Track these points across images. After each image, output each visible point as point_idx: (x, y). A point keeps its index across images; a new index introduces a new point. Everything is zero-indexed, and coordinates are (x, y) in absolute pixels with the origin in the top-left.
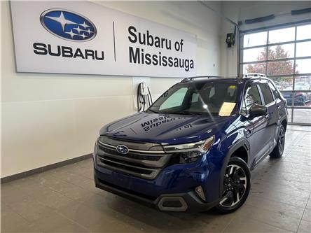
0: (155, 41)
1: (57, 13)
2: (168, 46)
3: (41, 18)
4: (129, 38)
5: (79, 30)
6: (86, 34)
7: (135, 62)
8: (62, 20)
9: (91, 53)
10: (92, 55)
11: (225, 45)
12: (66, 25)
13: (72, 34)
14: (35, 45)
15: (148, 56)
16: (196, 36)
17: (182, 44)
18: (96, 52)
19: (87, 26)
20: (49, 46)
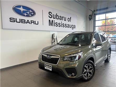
0: (59, 17)
1: (20, 6)
2: (65, 20)
3: (13, 8)
4: (49, 16)
7: (51, 25)
9: (33, 22)
10: (34, 23)
12: (23, 11)
13: (26, 14)
14: (10, 18)
15: (56, 23)
16: (77, 16)
17: (71, 19)
18: (35, 21)
19: (32, 11)
20: (16, 19)
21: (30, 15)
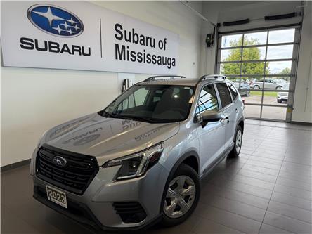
0: (140, 39)
1: (44, 9)
2: (153, 45)
3: (28, 13)
4: (116, 35)
5: (66, 25)
6: (73, 30)
7: (121, 59)
8: (50, 16)
9: (78, 49)
10: (79, 51)
11: (205, 44)
12: (53, 20)
13: (59, 30)
14: (22, 40)
15: (133, 54)
16: (178, 35)
17: (165, 42)
18: (83, 48)
19: (74, 22)
20: (36, 41)
21: (71, 32)
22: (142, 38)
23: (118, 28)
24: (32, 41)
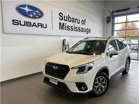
6: (38, 16)
8: (27, 9)
11: (106, 22)
12: (28, 11)
14: (13, 21)
16: (92, 17)
19: (39, 12)
20: (20, 21)
22: (73, 19)
23: (61, 15)
24: (18, 21)
